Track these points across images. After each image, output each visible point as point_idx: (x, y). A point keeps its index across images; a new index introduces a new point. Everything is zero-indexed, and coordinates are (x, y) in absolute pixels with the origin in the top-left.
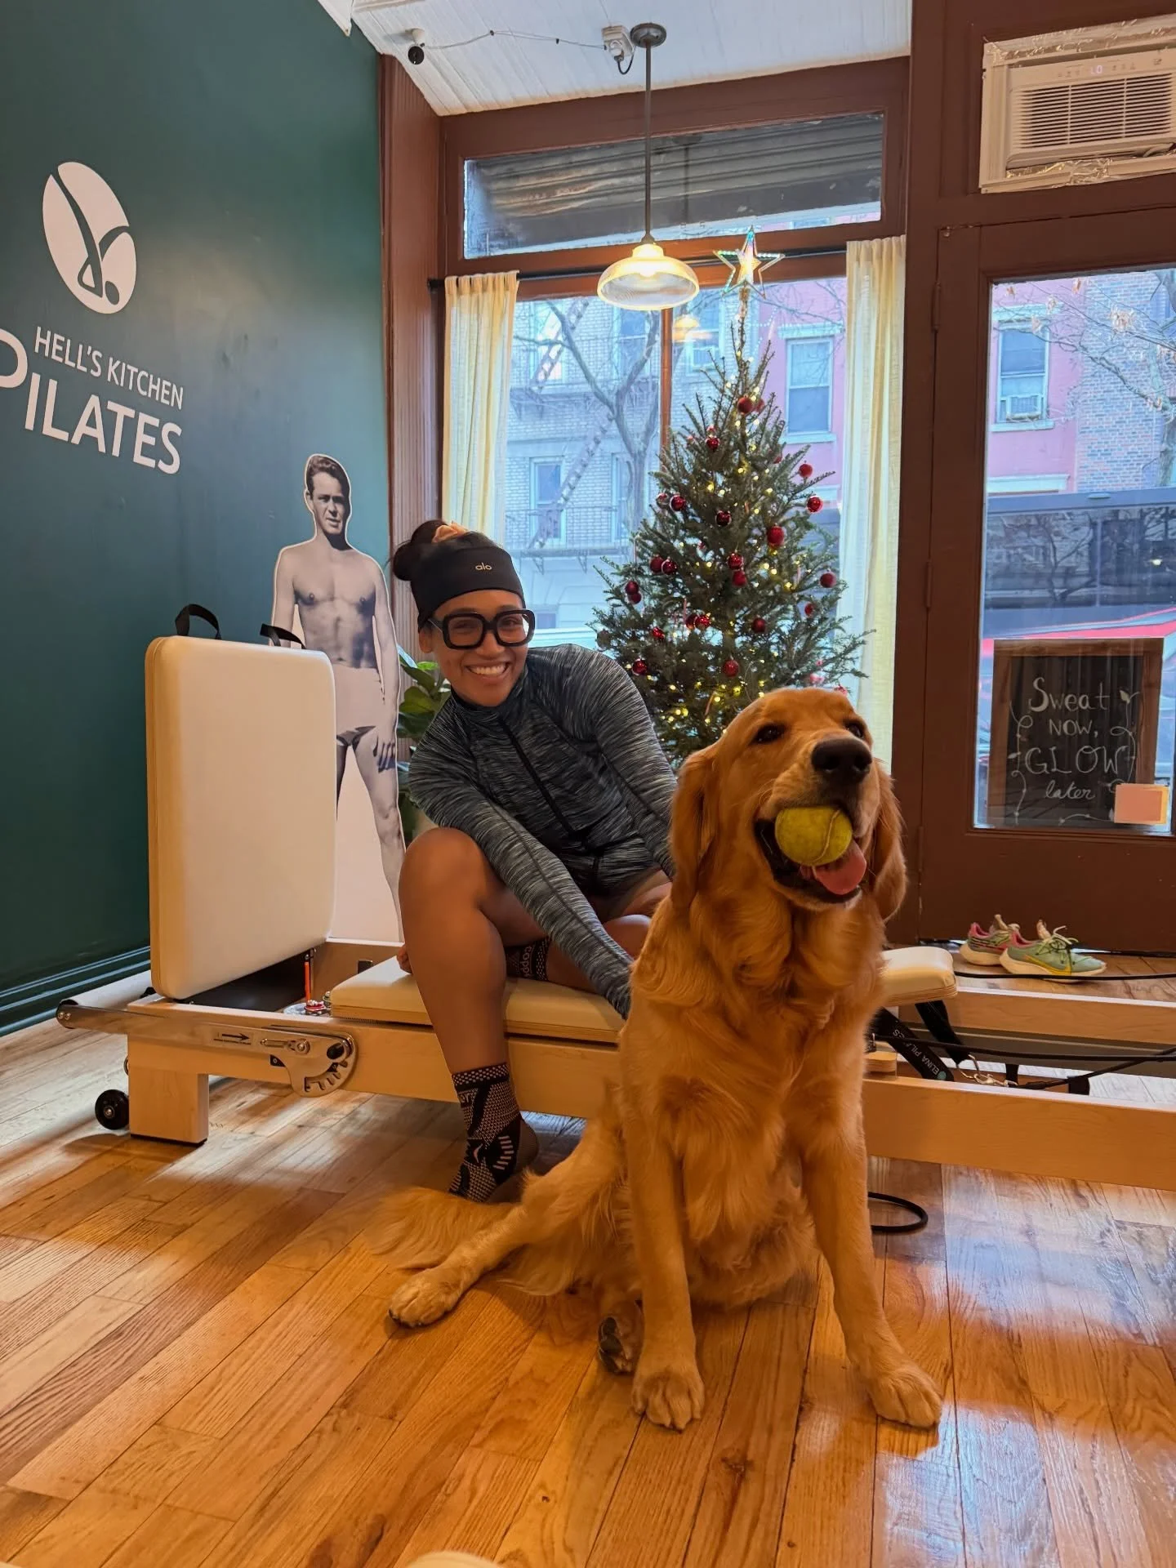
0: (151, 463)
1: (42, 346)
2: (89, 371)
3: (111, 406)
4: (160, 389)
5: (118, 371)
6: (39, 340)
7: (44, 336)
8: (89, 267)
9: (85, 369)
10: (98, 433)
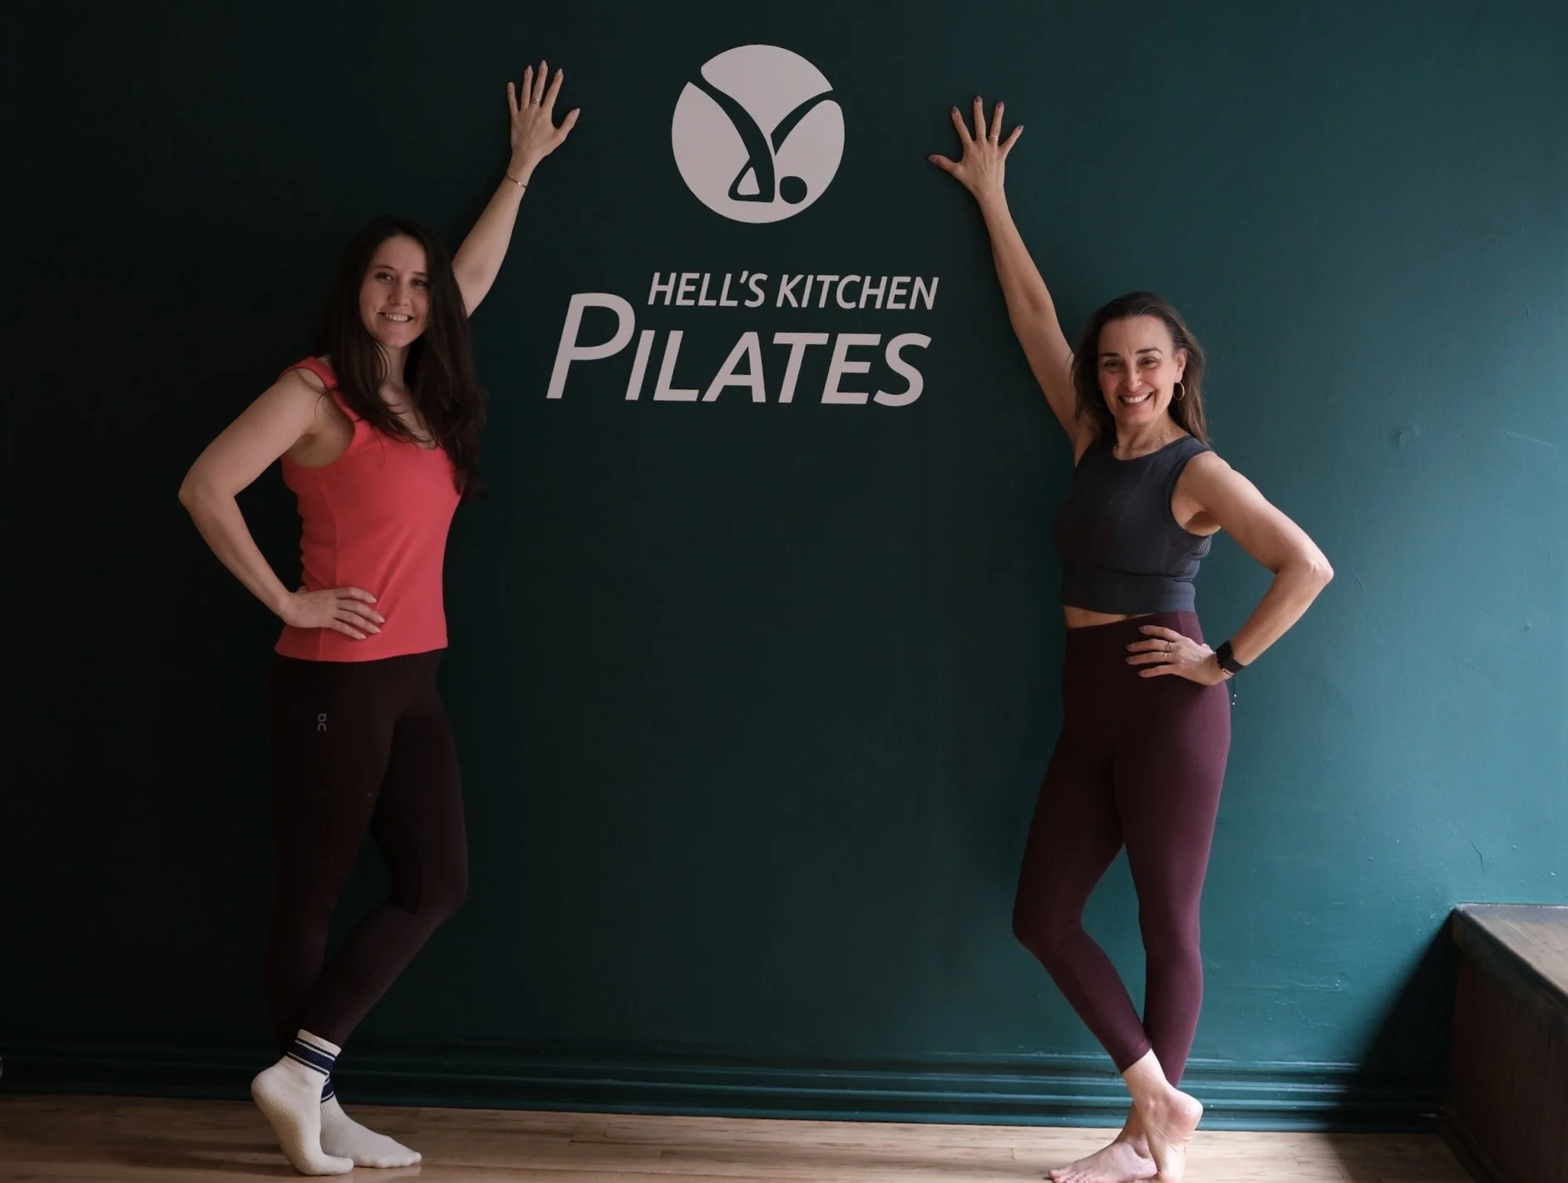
0: (860, 398)
1: (661, 295)
2: (741, 303)
3: (780, 338)
4: (886, 293)
5: (798, 291)
6: (656, 287)
7: (664, 281)
8: (751, 171)
9: (734, 303)
10: (755, 381)
